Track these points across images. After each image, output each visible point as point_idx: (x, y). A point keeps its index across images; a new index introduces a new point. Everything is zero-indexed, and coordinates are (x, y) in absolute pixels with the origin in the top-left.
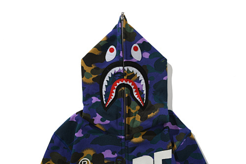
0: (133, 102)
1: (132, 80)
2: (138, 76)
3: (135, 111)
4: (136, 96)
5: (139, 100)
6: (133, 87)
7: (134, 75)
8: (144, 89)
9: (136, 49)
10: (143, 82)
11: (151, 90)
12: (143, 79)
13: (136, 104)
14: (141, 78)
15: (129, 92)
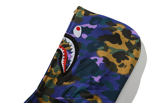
0: (58, 66)
1: (65, 48)
2: (71, 48)
3: (56, 74)
4: (62, 62)
5: (63, 66)
6: (63, 54)
7: (68, 46)
8: (72, 59)
9: (78, 29)
10: (73, 54)
11: (77, 63)
12: (74, 51)
13: (60, 68)
14: (73, 50)
15: (59, 57)
